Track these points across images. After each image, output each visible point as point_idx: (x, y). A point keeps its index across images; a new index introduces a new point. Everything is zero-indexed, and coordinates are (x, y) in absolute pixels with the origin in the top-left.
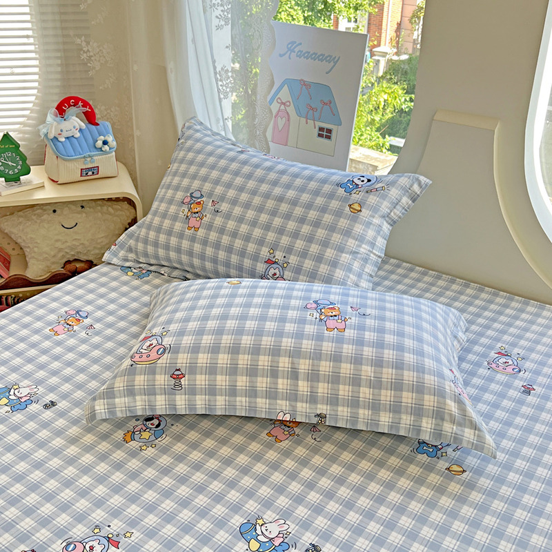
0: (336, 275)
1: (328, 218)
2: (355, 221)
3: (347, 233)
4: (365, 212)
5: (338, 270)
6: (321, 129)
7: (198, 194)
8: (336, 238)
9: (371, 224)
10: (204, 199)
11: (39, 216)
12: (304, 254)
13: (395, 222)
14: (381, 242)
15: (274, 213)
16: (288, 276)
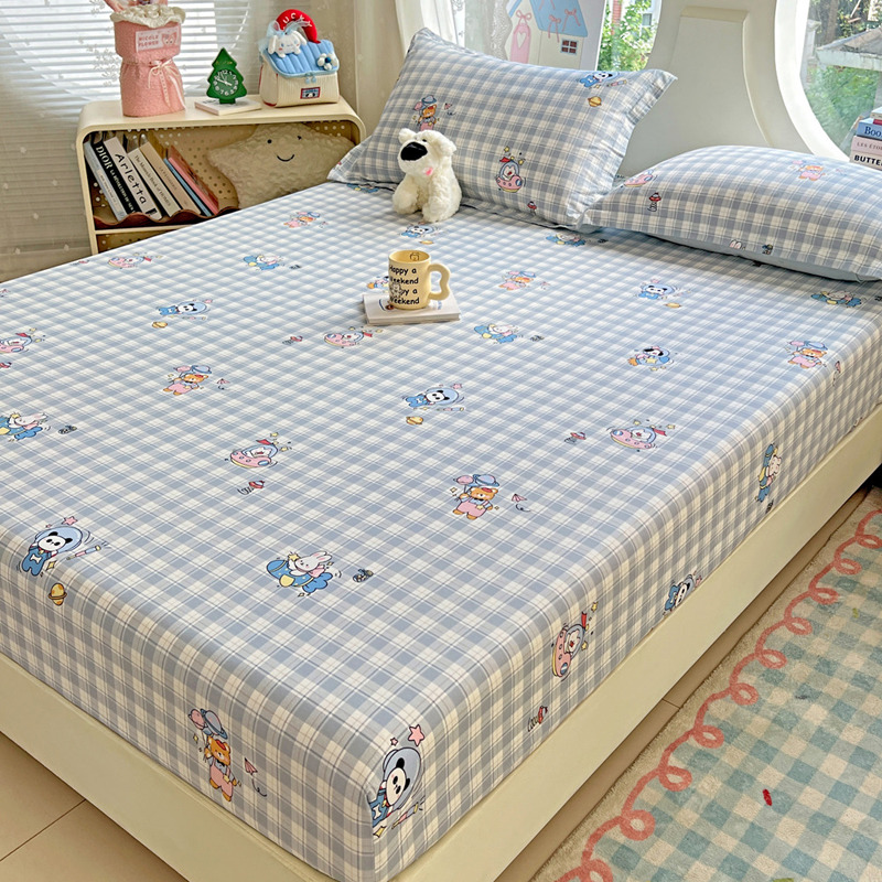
0: (573, 169)
1: (566, 112)
2: (595, 115)
3: (586, 127)
4: (605, 106)
5: (575, 165)
6: (565, 43)
7: (430, 99)
8: (574, 132)
9: (611, 118)
10: (437, 103)
11: (253, 147)
12: (540, 150)
13: (637, 120)
14: (623, 141)
15: (510, 111)
16: (524, 173)
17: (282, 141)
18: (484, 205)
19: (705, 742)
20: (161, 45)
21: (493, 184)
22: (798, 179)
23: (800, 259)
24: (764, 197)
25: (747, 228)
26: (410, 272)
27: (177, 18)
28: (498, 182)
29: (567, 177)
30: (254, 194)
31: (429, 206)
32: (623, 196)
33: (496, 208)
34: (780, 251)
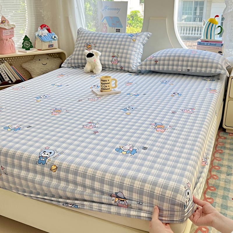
1: (127, 43)
2: (135, 44)
3: (133, 46)
4: (137, 41)
5: (132, 56)
6: (117, 30)
7: (89, 43)
8: (130, 48)
9: (138, 44)
10: (91, 44)
11: (35, 62)
12: (122, 53)
13: (144, 45)
15: (112, 44)
16: (119, 59)
17: (43, 60)
18: (107, 69)
19: (212, 190)
20: (9, 34)
21: (110, 63)
22: (192, 53)
23: (198, 72)
24: (185, 58)
25: (182, 66)
26: (107, 81)
27: (13, 26)
28: (112, 62)
29: (130, 59)
30: (36, 74)
31: (96, 69)
32: (148, 62)
33: (111, 69)
34: (192, 70)
